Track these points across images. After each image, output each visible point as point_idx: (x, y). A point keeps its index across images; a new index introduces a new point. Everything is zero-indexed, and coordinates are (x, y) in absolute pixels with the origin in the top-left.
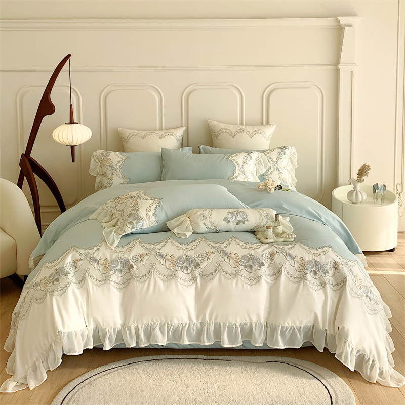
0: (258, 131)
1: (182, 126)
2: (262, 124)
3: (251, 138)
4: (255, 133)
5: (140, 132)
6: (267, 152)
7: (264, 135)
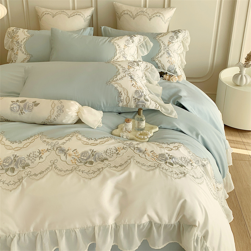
0: (158, 14)
1: (92, 7)
2: (164, 7)
3: (150, 20)
4: (154, 16)
5: (52, 11)
6: (160, 35)
7: (163, 17)
